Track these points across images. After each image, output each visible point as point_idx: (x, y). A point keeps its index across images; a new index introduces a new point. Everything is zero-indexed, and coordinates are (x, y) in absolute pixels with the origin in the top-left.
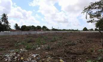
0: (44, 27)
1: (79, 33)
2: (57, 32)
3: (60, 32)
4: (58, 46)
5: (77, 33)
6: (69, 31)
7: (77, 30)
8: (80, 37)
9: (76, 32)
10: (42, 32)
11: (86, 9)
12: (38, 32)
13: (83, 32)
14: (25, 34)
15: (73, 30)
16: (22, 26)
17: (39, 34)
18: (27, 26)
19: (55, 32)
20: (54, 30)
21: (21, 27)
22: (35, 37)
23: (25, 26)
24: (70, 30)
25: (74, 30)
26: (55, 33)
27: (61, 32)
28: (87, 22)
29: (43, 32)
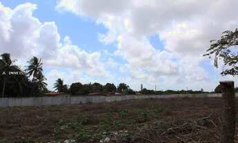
0: (123, 86)
1: (206, 99)
2: (153, 96)
3: (159, 96)
4: (151, 135)
5: (199, 98)
6: (181, 95)
7: (200, 92)
8: (206, 109)
9: (197, 96)
10: (117, 97)
11: (216, 45)
12: (109, 99)
13: (215, 95)
14: (79, 103)
15: (191, 92)
16: (73, 84)
17: (111, 103)
18: (83, 84)
19: (147, 97)
20: (144, 92)
21: (69, 87)
22: (99, 111)
23: (79, 84)
24: (183, 92)
25: (193, 90)
26: (147, 99)
27: (162, 96)
28: (222, 73)
29: (119, 99)
